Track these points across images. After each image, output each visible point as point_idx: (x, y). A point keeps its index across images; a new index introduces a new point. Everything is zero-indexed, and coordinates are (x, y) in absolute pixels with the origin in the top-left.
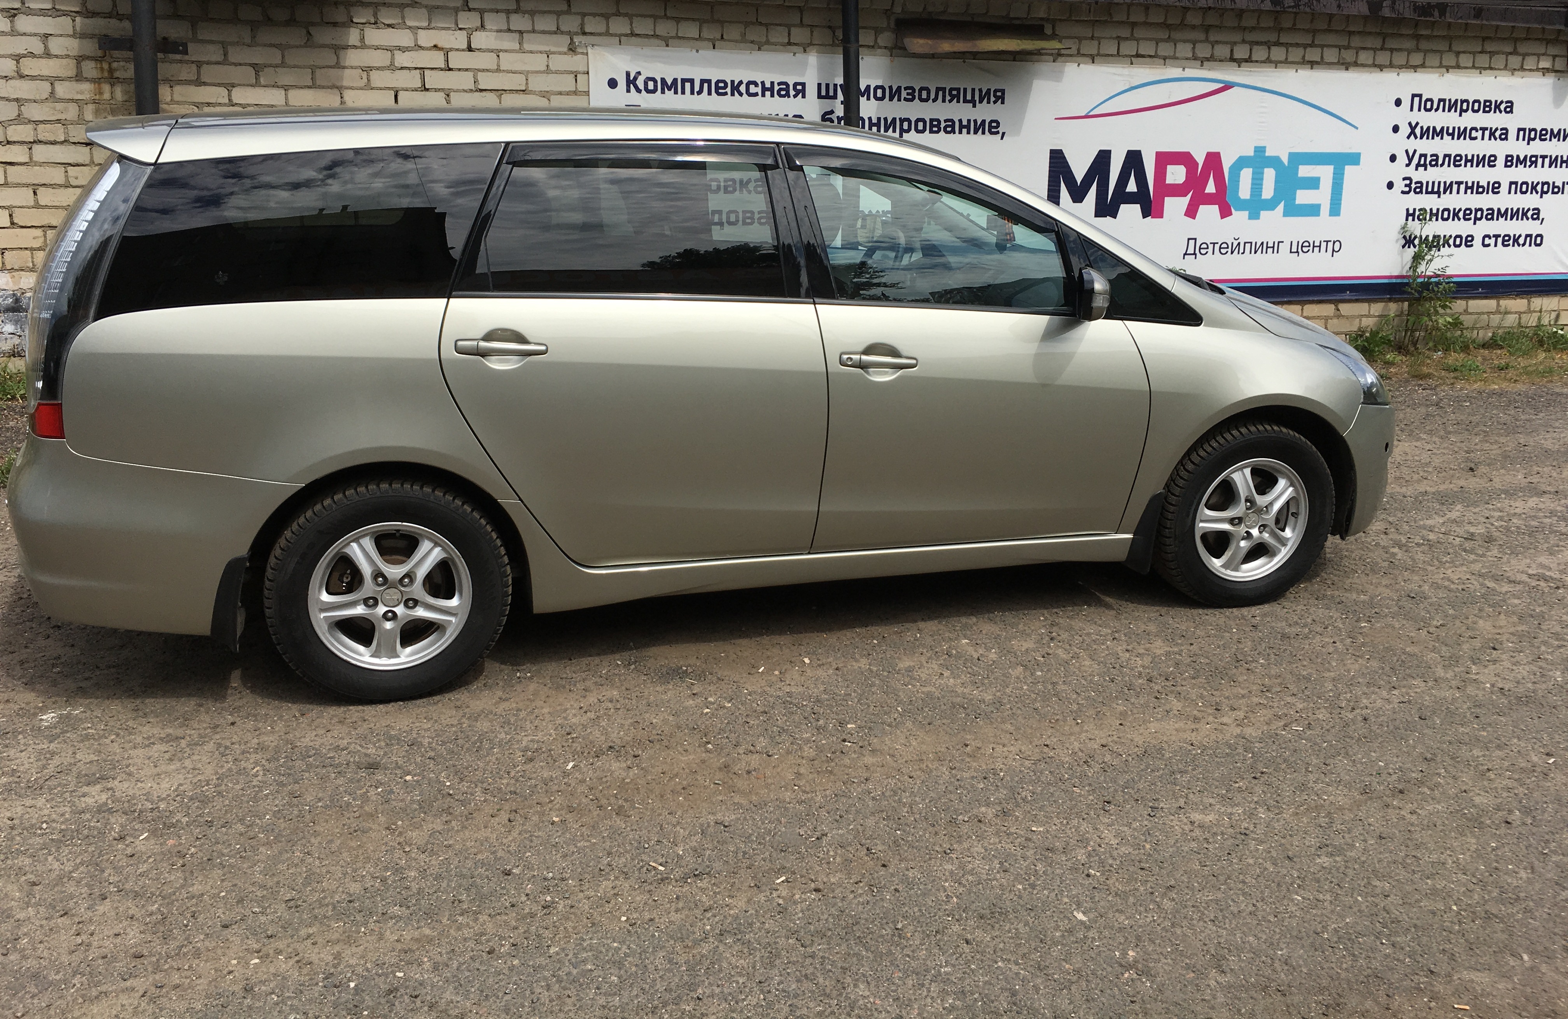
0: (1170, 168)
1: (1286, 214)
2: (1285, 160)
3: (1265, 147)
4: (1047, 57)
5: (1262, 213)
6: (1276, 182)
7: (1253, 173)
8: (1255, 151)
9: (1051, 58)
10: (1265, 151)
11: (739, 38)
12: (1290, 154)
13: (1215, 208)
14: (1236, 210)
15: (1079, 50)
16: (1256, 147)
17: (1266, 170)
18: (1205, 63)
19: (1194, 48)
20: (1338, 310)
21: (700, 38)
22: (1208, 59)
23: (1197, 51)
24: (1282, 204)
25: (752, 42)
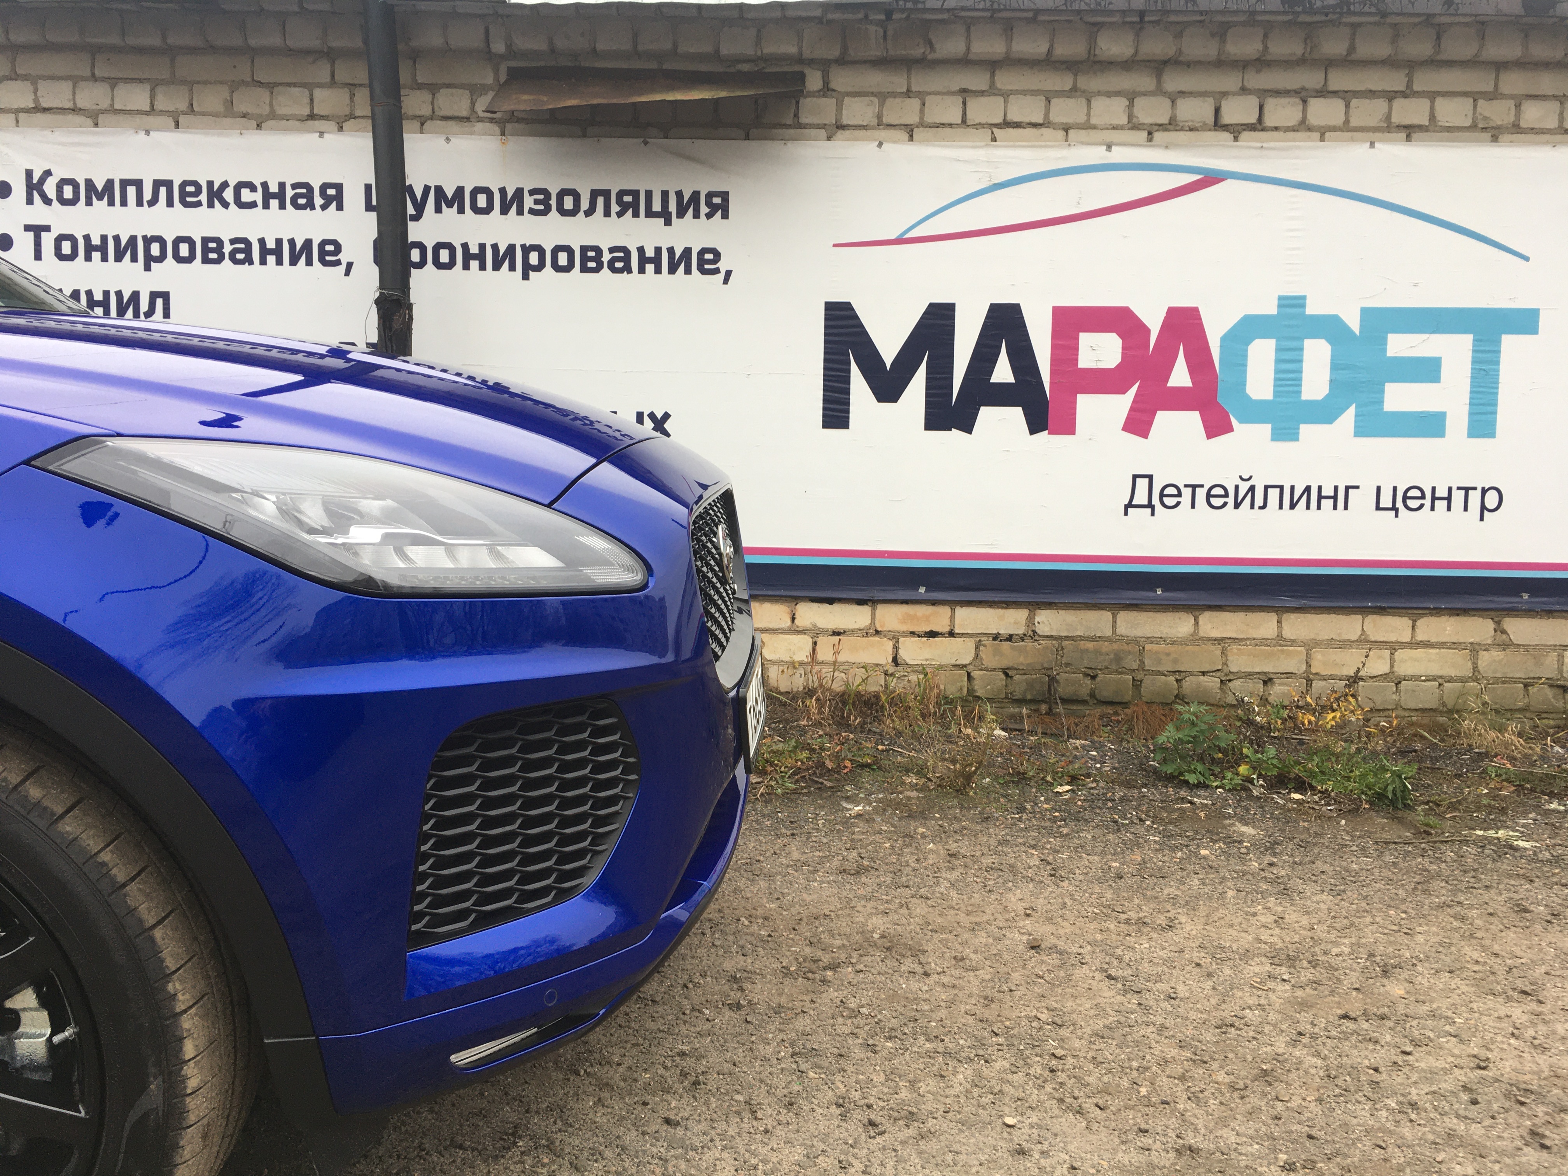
0: (1086, 340)
1: (1361, 431)
2: (1354, 324)
3: (1304, 298)
4: (813, 132)
5: (1304, 429)
6: (1335, 367)
7: (1278, 350)
8: (1279, 306)
9: (823, 133)
10: (1303, 306)
11: (221, 109)
12: (1365, 311)
13: (1193, 419)
14: (1241, 421)
15: (879, 117)
16: (1280, 298)
17: (1308, 343)
18: (1158, 136)
19: (1131, 105)
20: (1504, 632)
21: (152, 110)
22: (1162, 127)
23: (1136, 111)
24: (1351, 411)
25: (244, 116)
